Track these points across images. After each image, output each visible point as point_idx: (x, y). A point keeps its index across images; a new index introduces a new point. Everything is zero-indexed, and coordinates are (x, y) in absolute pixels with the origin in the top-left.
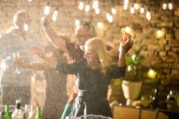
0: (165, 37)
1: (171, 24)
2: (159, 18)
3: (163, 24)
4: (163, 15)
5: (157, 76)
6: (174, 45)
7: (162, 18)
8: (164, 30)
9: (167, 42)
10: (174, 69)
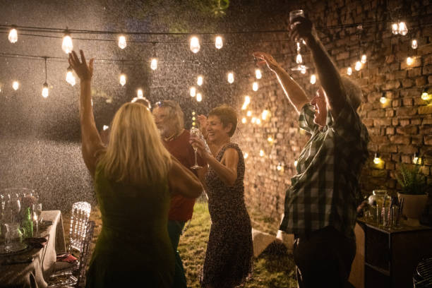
0: (392, 106)
1: (397, 85)
2: (384, 78)
3: (389, 87)
4: (388, 72)
5: (385, 166)
6: (402, 117)
7: (388, 76)
8: (389, 95)
9: (395, 112)
10: (405, 155)
